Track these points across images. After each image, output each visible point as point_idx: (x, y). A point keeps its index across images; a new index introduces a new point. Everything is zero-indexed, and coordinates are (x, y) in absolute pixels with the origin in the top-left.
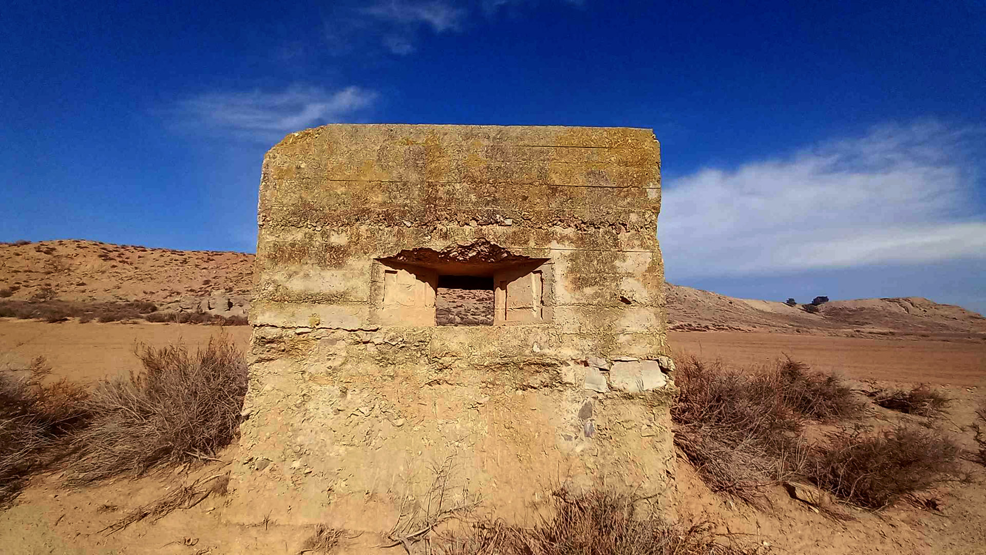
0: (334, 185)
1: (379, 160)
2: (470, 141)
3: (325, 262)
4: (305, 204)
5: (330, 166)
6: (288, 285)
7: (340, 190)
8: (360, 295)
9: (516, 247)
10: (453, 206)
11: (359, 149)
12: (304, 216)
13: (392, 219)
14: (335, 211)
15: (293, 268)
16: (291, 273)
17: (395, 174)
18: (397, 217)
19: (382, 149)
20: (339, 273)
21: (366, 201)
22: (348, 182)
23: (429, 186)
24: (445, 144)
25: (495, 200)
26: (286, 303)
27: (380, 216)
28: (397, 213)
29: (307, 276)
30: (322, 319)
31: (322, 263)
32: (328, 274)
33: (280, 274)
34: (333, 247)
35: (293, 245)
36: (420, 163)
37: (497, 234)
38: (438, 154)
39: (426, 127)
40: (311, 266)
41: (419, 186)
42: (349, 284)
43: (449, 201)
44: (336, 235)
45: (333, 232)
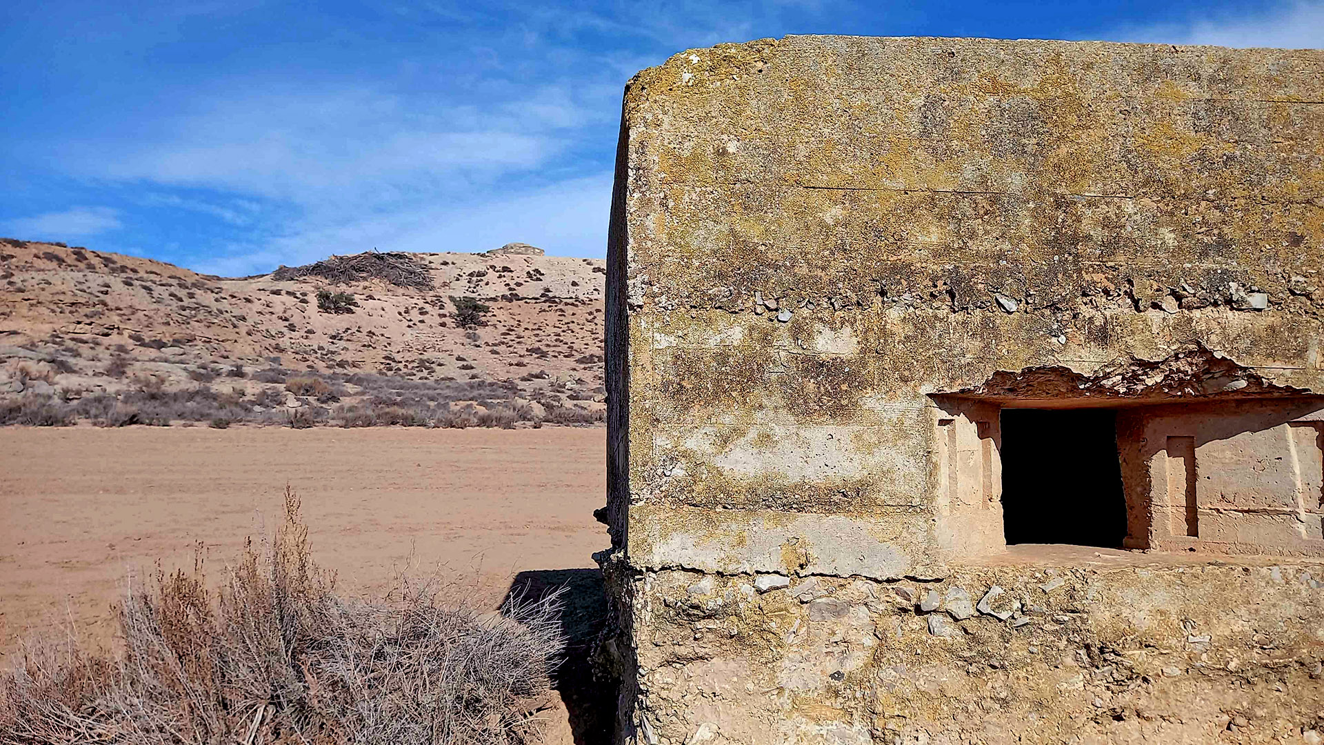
0: (815, 198)
1: (925, 133)
2: (1153, 87)
3: (805, 402)
4: (746, 250)
5: (802, 151)
6: (719, 462)
7: (832, 213)
8: (902, 488)
9: (1278, 364)
10: (1121, 258)
11: (873, 103)
12: (748, 282)
13: (970, 291)
14: (823, 269)
15: (728, 419)
16: (726, 431)
17: (969, 172)
18: (980, 286)
19: (932, 103)
20: (844, 432)
21: (899, 243)
22: (849, 193)
23: (1058, 205)
24: (1090, 95)
25: (1223, 245)
26: (719, 509)
27: (940, 283)
28: (981, 278)
29: (765, 439)
30: (814, 553)
31: (800, 407)
32: (818, 433)
33: (699, 434)
34: (822, 365)
35: (722, 358)
36: (1031, 143)
37: (1228, 331)
38: (1073, 119)
39: (1037, 48)
40: (771, 414)
41: (1031, 205)
42: (872, 461)
43: (1110, 247)
44: (827, 332)
45: (818, 326)
